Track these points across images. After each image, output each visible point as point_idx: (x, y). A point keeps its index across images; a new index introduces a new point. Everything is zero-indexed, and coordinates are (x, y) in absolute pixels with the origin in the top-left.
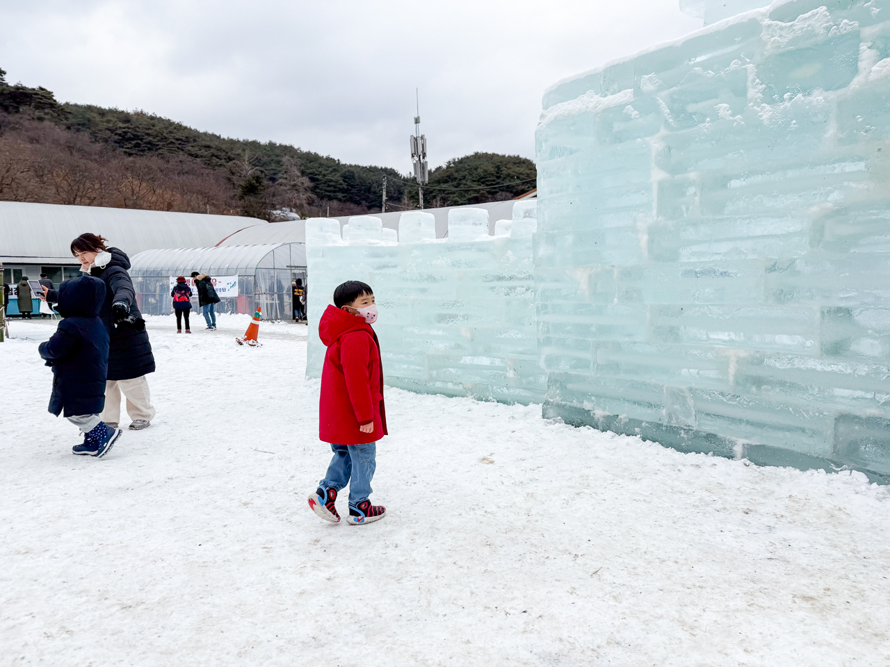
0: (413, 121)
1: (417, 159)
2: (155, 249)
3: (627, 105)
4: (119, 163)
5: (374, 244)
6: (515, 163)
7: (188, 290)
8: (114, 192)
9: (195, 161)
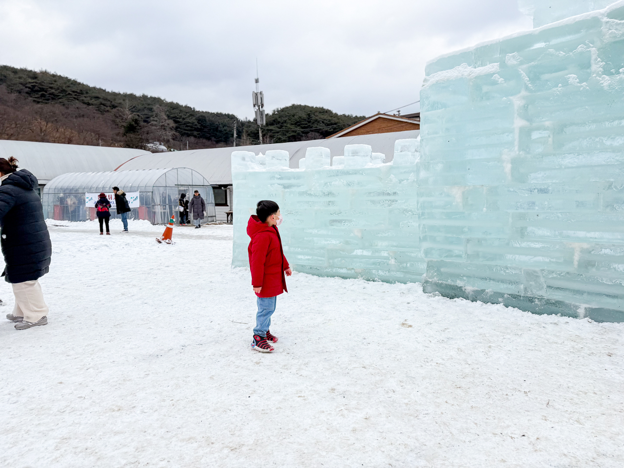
0: (254, 81)
1: (258, 108)
2: (71, 172)
3: (494, 74)
4: (30, 108)
5: (285, 170)
6: (320, 112)
7: (108, 203)
8: (27, 130)
9: (88, 108)
